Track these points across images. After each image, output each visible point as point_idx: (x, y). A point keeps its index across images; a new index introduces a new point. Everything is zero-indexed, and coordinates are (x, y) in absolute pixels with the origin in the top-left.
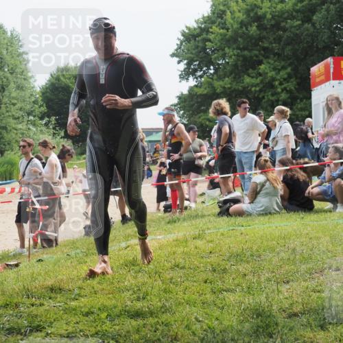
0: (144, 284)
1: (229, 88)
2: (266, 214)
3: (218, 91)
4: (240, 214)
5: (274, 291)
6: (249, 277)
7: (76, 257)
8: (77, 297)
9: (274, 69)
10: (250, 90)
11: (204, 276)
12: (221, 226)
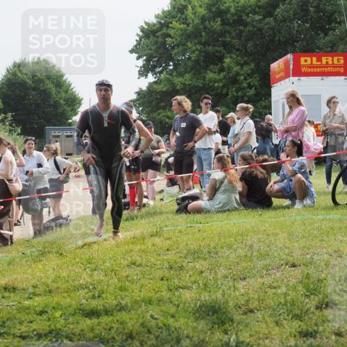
0: (100, 282)
1: (189, 85)
2: (225, 211)
3: (178, 87)
4: (199, 211)
5: (230, 287)
6: (206, 274)
7: (31, 255)
8: (31, 296)
9: (238, 64)
11: (160, 274)
12: (179, 224)
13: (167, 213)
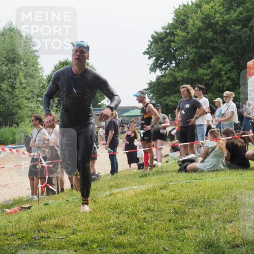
0: (124, 222)
1: (187, 77)
2: (214, 171)
3: (178, 79)
4: (195, 170)
5: (221, 228)
6: (202, 218)
7: (73, 202)
8: (75, 232)
9: (221, 62)
10: (203, 78)
11: (168, 217)
12: (181, 180)
13: (172, 171)
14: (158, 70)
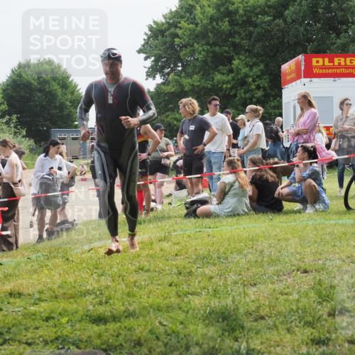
0: (107, 287)
1: (198, 86)
3: (186, 89)
4: (208, 215)
5: (240, 294)
6: (216, 280)
8: (37, 302)
10: (221, 87)
11: (168, 279)
12: (188, 228)
13: (176, 217)
14: (158, 76)
